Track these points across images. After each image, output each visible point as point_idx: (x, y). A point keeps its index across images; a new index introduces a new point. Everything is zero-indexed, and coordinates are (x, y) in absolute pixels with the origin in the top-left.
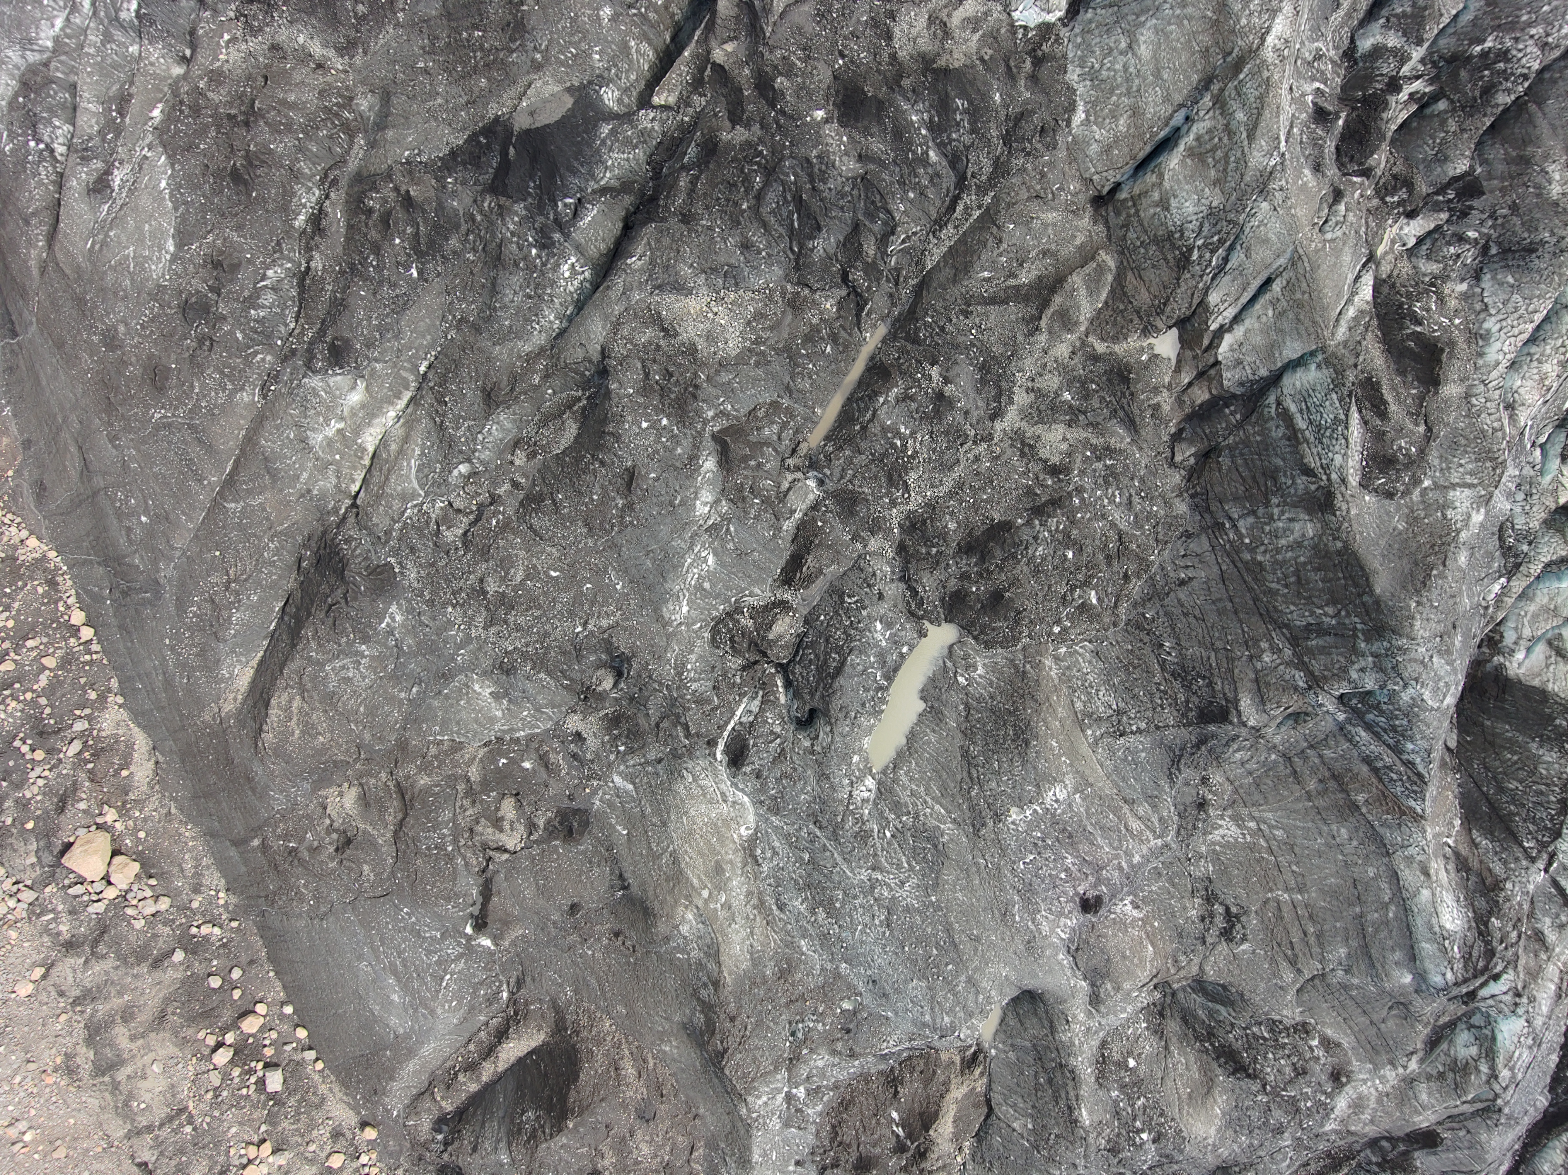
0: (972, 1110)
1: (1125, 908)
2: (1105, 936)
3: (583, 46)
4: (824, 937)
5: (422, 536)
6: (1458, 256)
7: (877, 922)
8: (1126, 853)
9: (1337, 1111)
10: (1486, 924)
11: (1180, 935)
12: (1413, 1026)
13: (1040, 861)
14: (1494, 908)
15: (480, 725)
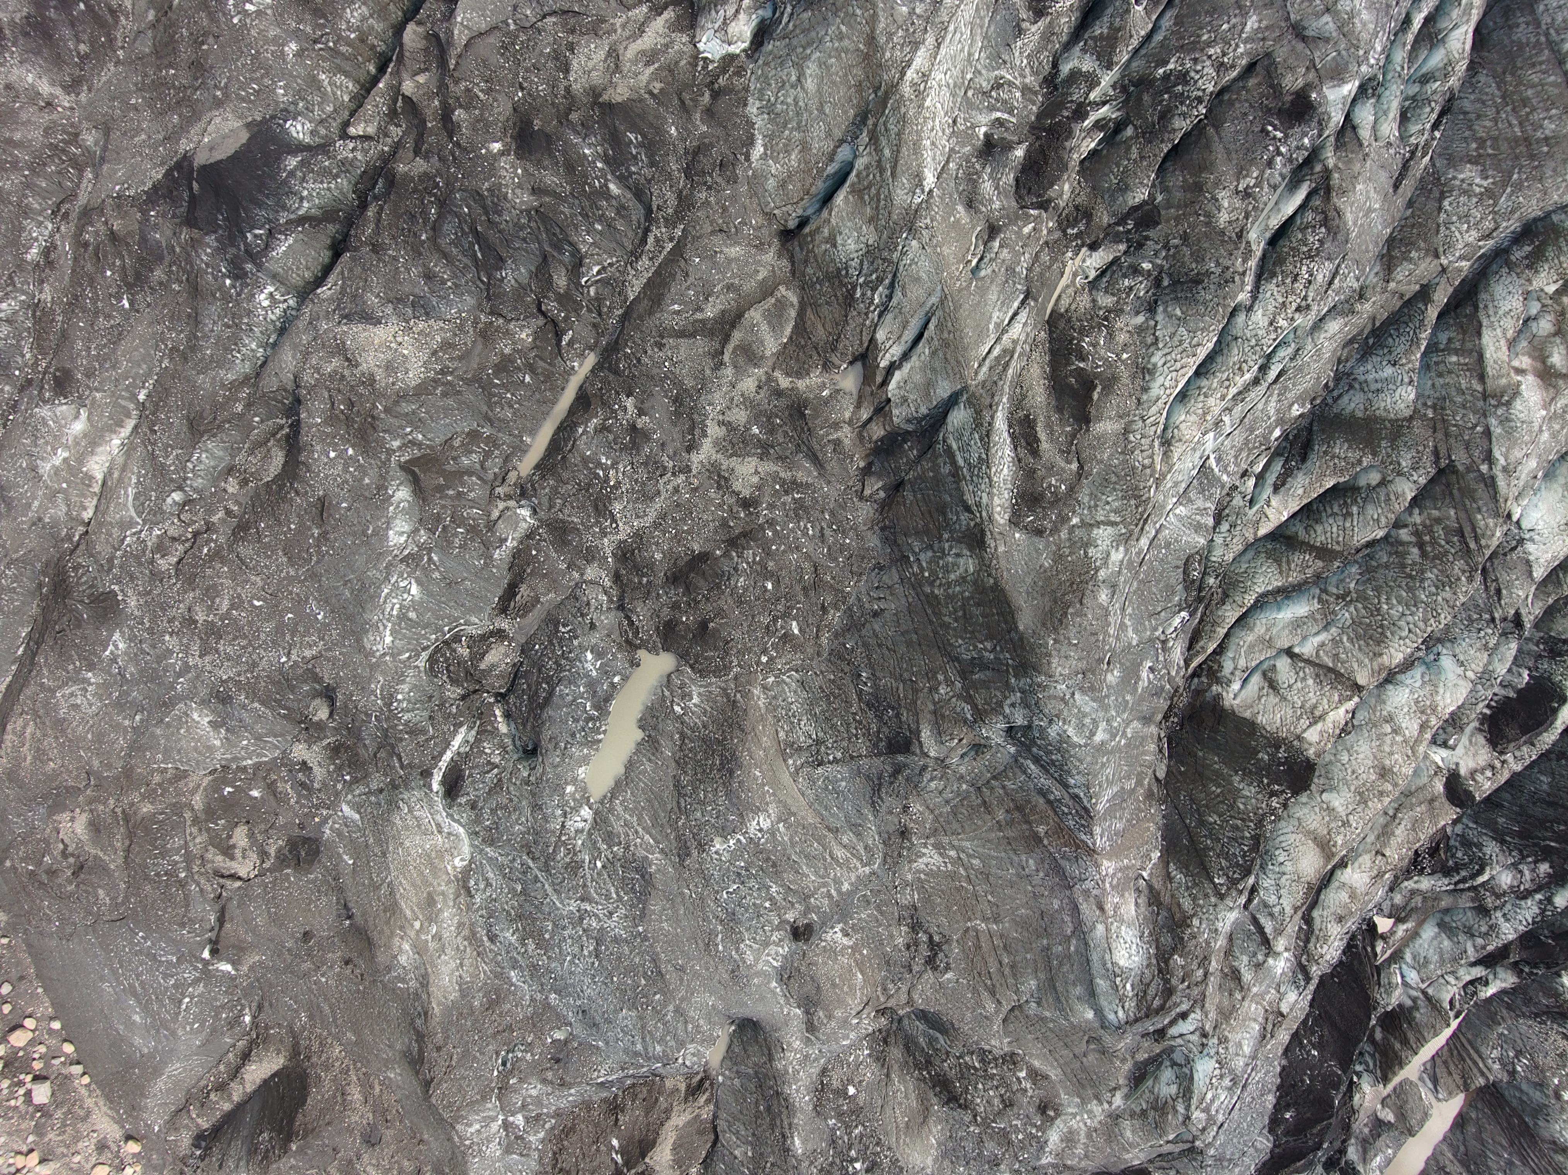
0: (696, 1138)
1: (835, 935)
2: (816, 964)
3: (267, 82)
4: (535, 967)
5: (140, 564)
6: (1131, 289)
7: (586, 953)
8: (834, 880)
9: (1051, 1146)
10: (1166, 962)
11: (888, 963)
12: (1112, 1062)
13: (744, 891)
14: (1179, 945)
15: (200, 753)
